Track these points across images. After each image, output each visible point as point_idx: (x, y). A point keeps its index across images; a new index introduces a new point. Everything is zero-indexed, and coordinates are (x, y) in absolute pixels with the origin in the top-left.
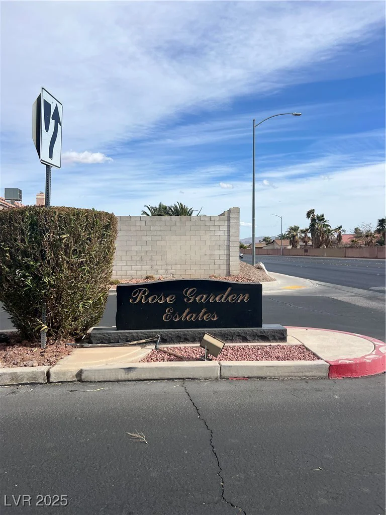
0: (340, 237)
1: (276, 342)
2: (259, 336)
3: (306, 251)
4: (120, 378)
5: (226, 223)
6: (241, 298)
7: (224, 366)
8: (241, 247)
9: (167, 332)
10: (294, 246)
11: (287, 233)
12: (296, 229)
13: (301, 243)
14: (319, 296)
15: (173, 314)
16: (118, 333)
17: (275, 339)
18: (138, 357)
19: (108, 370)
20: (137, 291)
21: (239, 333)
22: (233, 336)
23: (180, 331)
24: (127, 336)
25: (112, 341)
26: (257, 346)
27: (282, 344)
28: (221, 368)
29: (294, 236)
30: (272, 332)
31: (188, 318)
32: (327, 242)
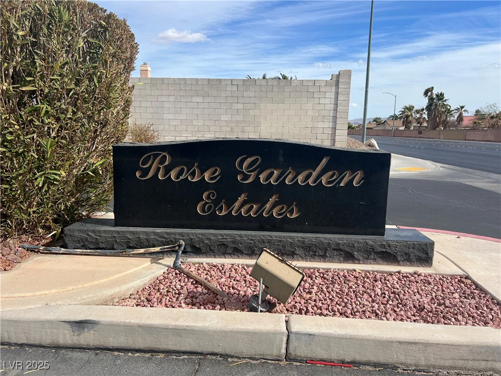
0: (460, 118)
1: (411, 265)
2: (377, 253)
3: (420, 133)
4: (61, 341)
5: (334, 89)
6: (346, 179)
7: (297, 333)
8: (350, 127)
9: (202, 234)
10: (407, 127)
11: (401, 113)
12: (410, 109)
13: (415, 124)
14: (447, 180)
15: (216, 202)
16: (112, 231)
17: (408, 259)
18: (130, 285)
19: (35, 322)
20: (149, 157)
21: (338, 244)
22: (326, 250)
23: (227, 235)
24: (129, 239)
25: (101, 245)
26: (373, 272)
27: (423, 270)
28: (288, 336)
29: (407, 117)
30: (405, 246)
31: (243, 211)
32: (445, 124)
